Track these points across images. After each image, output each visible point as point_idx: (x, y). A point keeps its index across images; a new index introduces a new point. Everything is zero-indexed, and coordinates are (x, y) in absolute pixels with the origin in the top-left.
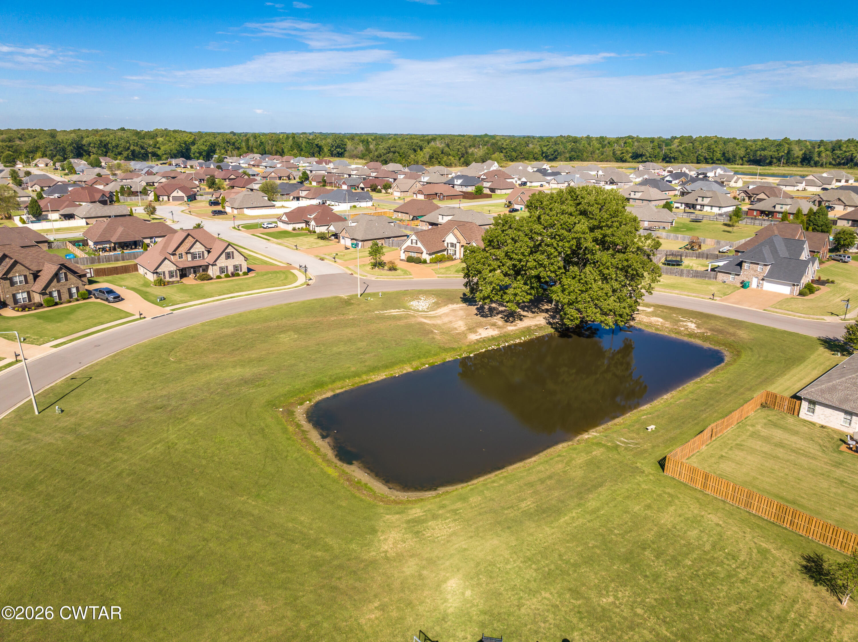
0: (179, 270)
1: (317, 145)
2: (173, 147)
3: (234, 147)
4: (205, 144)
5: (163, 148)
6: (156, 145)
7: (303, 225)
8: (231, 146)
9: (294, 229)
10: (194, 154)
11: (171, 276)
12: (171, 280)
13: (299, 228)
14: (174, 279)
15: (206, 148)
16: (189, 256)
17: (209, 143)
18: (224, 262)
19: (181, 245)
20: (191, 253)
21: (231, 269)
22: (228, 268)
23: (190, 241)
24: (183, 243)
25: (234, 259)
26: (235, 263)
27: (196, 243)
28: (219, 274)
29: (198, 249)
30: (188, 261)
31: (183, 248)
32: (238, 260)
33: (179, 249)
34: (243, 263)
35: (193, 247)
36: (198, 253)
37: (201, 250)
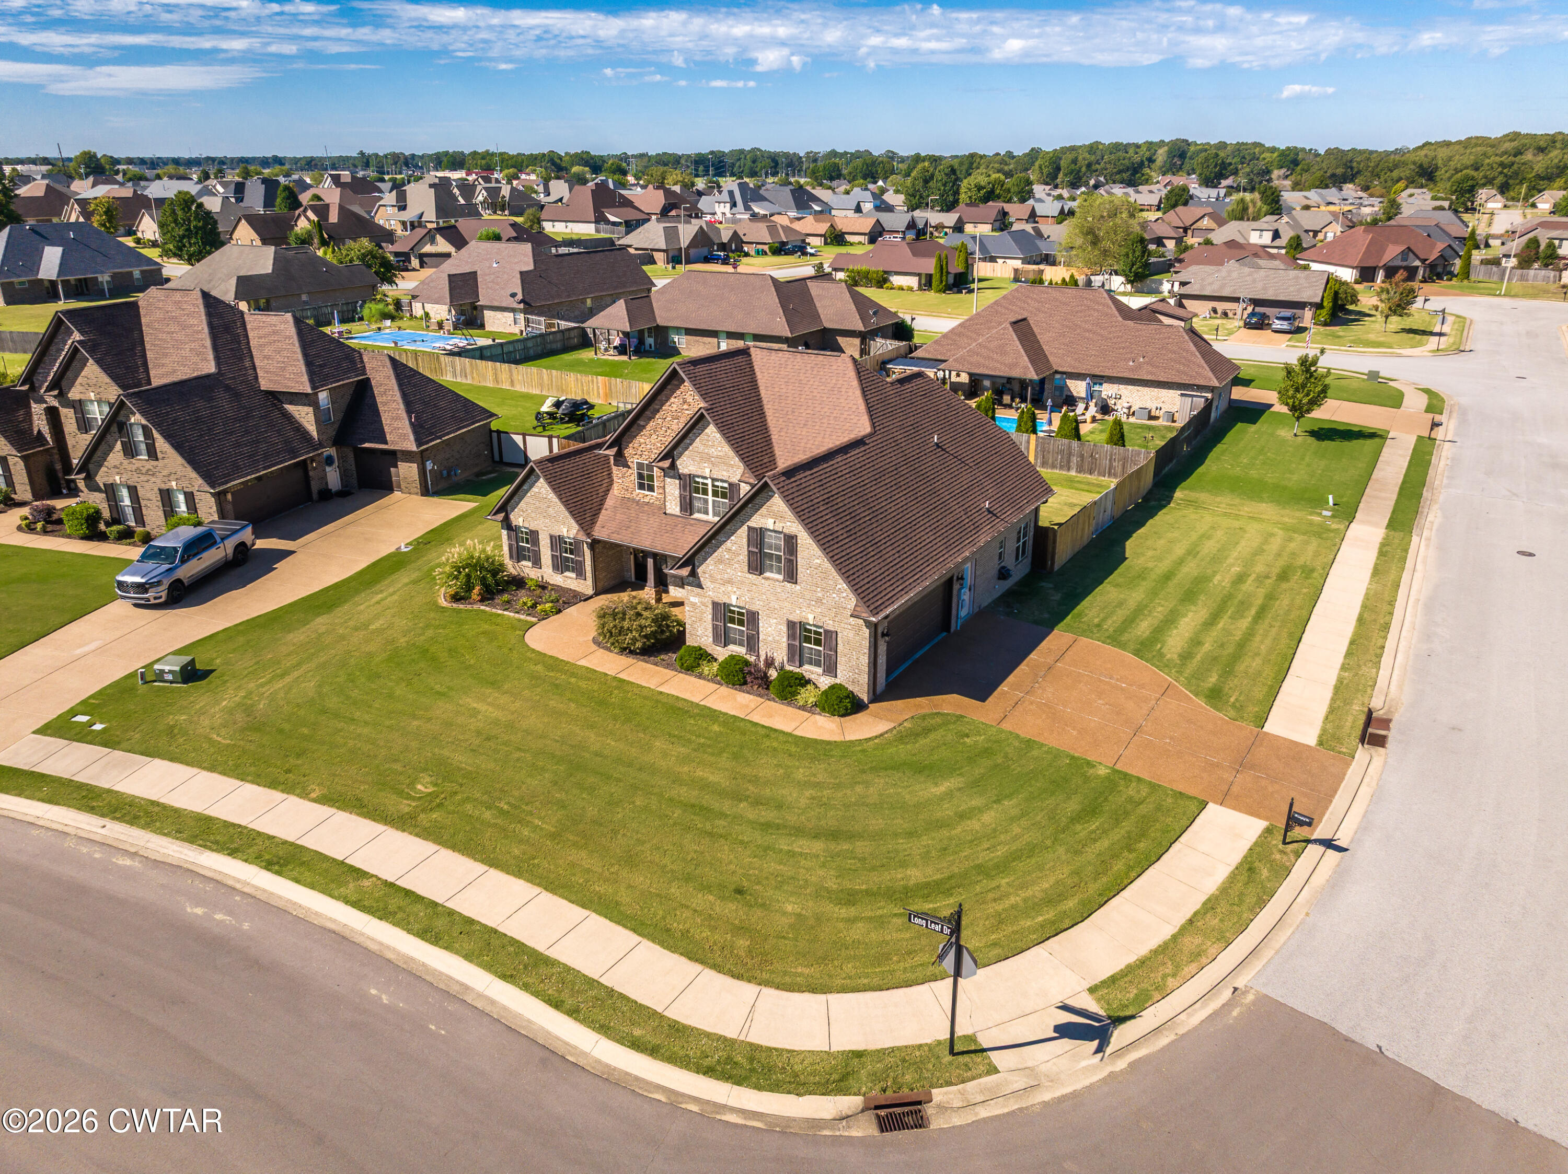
0: (590, 546)
11: (560, 565)
12: (557, 579)
14: (568, 581)
16: (673, 488)
18: (742, 583)
19: (650, 419)
20: (680, 477)
21: (777, 638)
22: (761, 625)
23: (685, 407)
24: (658, 411)
25: (798, 587)
26: (798, 612)
27: (706, 431)
28: (711, 639)
29: (713, 464)
30: (665, 513)
31: (654, 437)
32: (819, 601)
33: (640, 439)
34: (846, 626)
35: (691, 444)
36: (713, 486)
37: (725, 473)
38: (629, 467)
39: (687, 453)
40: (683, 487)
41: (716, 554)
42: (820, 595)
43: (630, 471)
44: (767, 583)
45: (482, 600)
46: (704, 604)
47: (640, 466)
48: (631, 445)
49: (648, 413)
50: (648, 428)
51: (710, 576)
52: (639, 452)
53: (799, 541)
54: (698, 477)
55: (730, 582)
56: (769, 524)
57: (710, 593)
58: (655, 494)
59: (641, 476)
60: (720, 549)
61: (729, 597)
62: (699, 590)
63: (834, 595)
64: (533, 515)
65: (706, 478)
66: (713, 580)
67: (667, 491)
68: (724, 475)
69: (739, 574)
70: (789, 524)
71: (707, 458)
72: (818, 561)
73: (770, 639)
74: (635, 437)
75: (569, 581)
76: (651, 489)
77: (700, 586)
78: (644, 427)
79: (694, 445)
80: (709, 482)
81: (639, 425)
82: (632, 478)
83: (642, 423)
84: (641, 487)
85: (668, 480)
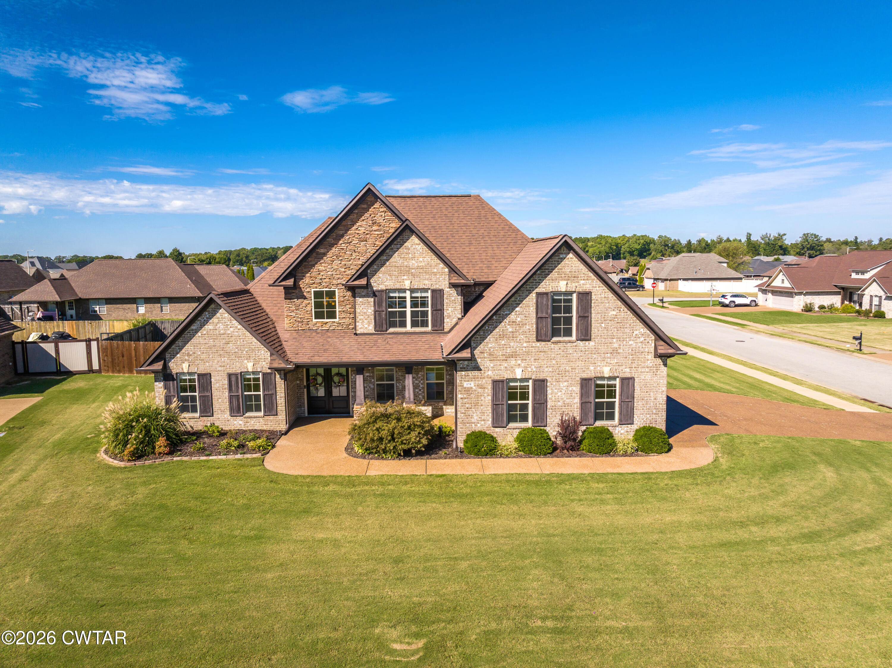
0: (285, 374)
1: (781, 247)
2: (604, 249)
3: (672, 250)
4: (638, 241)
5: (591, 250)
6: (585, 249)
7: (836, 300)
8: (669, 250)
9: (808, 309)
10: (624, 253)
11: (242, 406)
12: (236, 423)
13: (822, 307)
14: (255, 421)
15: (639, 247)
16: (365, 307)
17: (642, 241)
18: (528, 353)
19: (332, 246)
20: (374, 294)
21: (568, 401)
22: (549, 391)
23: (375, 228)
24: (342, 236)
25: (592, 343)
26: (592, 368)
27: (406, 244)
28: (490, 422)
29: (413, 275)
30: (356, 334)
31: (337, 262)
32: (615, 352)
33: (320, 267)
34: (643, 370)
35: (388, 260)
36: (411, 297)
37: (426, 282)
38: (305, 298)
39: (383, 269)
40: (378, 304)
41: (497, 330)
42: (616, 345)
43: (306, 302)
44: (557, 347)
45: (171, 453)
46: (482, 387)
47: (318, 294)
48: (308, 275)
49: (330, 240)
50: (330, 254)
51: (490, 355)
52: (318, 281)
53: (593, 297)
54: (394, 290)
55: (513, 355)
56: (562, 286)
57: (490, 373)
58: (337, 320)
59: (318, 305)
60: (503, 324)
61: (513, 372)
62: (476, 373)
63: (631, 343)
64: (203, 356)
65: (404, 291)
66: (492, 357)
67: (358, 311)
68: (426, 283)
69: (525, 345)
70: (582, 282)
71: (408, 271)
72: (614, 313)
73: (560, 404)
74: (314, 266)
75: (252, 421)
76: (332, 315)
77: (478, 368)
78: (325, 254)
79: (392, 260)
80: (408, 294)
81: (318, 254)
82: (309, 308)
83: (322, 251)
84: (318, 315)
85: (359, 300)
